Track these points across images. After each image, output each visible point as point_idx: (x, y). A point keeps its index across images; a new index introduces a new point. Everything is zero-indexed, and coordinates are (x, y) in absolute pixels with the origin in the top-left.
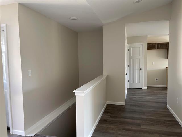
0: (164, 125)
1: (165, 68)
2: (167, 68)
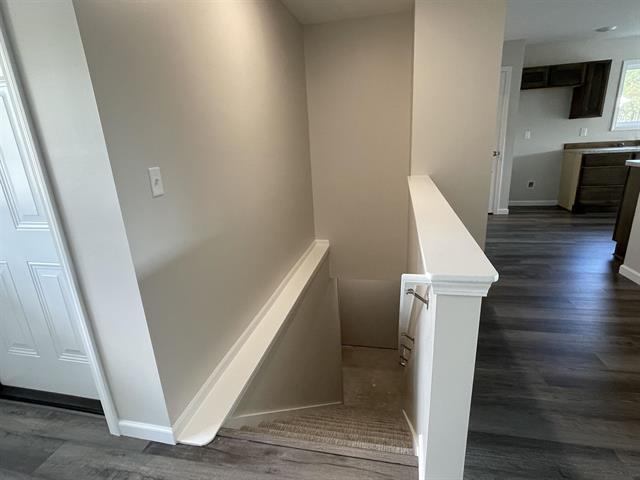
1: (562, 148)
2: (566, 146)
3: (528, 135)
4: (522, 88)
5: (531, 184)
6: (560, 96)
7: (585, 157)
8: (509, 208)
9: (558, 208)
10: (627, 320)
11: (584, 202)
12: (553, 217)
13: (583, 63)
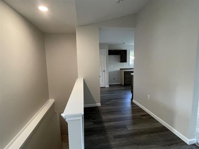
0: (144, 121)
1: (119, 69)
2: (121, 69)
3: (112, 66)
4: (109, 55)
5: (114, 79)
6: (118, 57)
7: (124, 72)
8: (109, 85)
9: (121, 85)
10: (134, 115)
11: (126, 83)
12: (119, 87)
13: (121, 50)
